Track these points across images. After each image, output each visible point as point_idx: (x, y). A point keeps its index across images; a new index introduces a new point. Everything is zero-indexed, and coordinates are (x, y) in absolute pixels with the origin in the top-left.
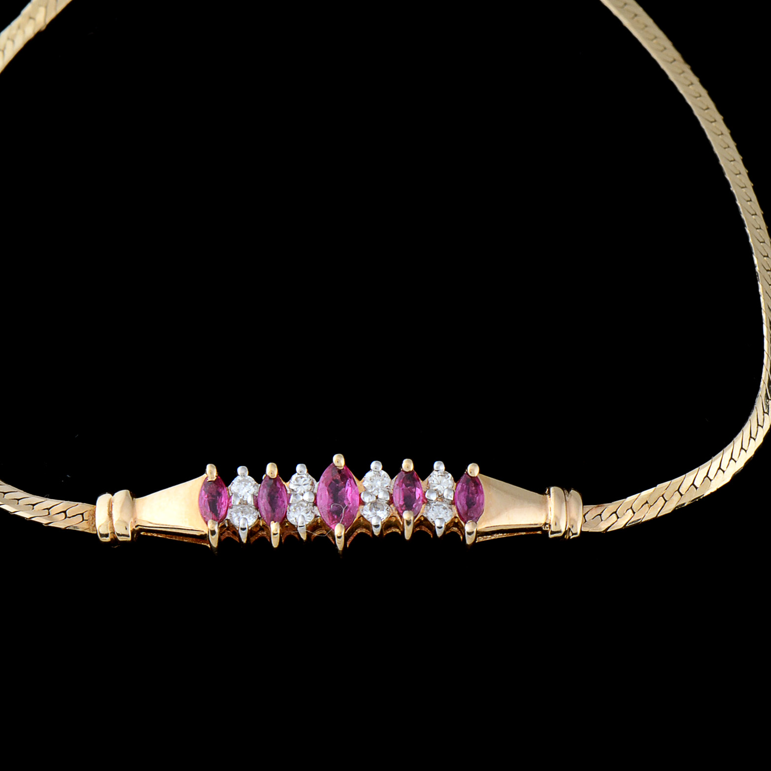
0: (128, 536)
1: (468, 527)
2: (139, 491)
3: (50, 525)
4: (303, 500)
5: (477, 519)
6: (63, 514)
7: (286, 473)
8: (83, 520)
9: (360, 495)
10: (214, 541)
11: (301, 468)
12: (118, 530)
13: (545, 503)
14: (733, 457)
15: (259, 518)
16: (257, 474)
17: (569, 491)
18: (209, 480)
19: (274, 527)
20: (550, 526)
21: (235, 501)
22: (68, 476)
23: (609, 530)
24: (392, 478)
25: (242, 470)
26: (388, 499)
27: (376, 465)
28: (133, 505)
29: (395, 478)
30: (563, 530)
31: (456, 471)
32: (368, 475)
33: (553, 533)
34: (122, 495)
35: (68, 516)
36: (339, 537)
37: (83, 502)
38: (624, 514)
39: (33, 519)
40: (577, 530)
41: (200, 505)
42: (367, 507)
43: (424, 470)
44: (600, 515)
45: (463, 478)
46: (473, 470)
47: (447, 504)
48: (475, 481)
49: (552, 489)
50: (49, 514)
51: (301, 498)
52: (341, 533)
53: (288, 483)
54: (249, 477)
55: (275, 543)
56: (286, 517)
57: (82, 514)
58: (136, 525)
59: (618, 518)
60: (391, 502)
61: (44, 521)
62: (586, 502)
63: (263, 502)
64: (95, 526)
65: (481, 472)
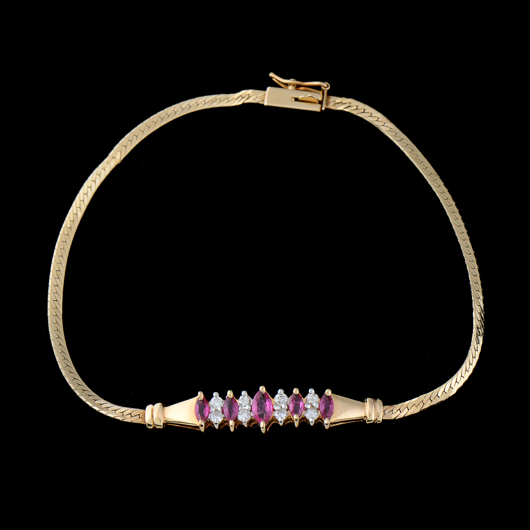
0: (161, 426)
1: (326, 421)
2: (166, 404)
3: (124, 421)
4: (245, 409)
5: (330, 417)
6: (130, 415)
7: (237, 395)
8: (140, 418)
9: (273, 406)
10: (202, 429)
11: (244, 393)
12: (157, 423)
13: (364, 406)
14: (457, 381)
15: (224, 418)
16: (223, 396)
17: (376, 400)
18: (200, 399)
19: (231, 423)
20: (367, 417)
21: (213, 410)
22: (133, 394)
23: (396, 419)
24: (288, 397)
25: (215, 394)
26: (287, 408)
27: (280, 391)
28: (163, 410)
29: (290, 397)
30: (373, 420)
31: (320, 393)
32: (277, 396)
33: (368, 421)
34: (158, 405)
35: (132, 416)
36: (263, 428)
37: (140, 409)
38: (404, 410)
39: (115, 418)
40: (380, 419)
41: (195, 412)
42: (276, 412)
43: (304, 393)
44: (392, 411)
45: (323, 396)
46: (328, 392)
47: (316, 410)
48: (329, 398)
49: (368, 399)
50: (123, 415)
51: (244, 408)
52: (264, 426)
53: (238, 400)
54: (219, 397)
55: (232, 429)
56: (237, 417)
57: (139, 415)
58: (165, 420)
59: (401, 412)
60: (288, 410)
61: (120, 419)
62: (384, 404)
63: (226, 410)
64: (145, 421)
65: (332, 393)
